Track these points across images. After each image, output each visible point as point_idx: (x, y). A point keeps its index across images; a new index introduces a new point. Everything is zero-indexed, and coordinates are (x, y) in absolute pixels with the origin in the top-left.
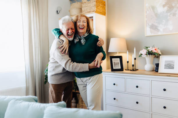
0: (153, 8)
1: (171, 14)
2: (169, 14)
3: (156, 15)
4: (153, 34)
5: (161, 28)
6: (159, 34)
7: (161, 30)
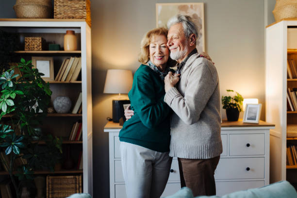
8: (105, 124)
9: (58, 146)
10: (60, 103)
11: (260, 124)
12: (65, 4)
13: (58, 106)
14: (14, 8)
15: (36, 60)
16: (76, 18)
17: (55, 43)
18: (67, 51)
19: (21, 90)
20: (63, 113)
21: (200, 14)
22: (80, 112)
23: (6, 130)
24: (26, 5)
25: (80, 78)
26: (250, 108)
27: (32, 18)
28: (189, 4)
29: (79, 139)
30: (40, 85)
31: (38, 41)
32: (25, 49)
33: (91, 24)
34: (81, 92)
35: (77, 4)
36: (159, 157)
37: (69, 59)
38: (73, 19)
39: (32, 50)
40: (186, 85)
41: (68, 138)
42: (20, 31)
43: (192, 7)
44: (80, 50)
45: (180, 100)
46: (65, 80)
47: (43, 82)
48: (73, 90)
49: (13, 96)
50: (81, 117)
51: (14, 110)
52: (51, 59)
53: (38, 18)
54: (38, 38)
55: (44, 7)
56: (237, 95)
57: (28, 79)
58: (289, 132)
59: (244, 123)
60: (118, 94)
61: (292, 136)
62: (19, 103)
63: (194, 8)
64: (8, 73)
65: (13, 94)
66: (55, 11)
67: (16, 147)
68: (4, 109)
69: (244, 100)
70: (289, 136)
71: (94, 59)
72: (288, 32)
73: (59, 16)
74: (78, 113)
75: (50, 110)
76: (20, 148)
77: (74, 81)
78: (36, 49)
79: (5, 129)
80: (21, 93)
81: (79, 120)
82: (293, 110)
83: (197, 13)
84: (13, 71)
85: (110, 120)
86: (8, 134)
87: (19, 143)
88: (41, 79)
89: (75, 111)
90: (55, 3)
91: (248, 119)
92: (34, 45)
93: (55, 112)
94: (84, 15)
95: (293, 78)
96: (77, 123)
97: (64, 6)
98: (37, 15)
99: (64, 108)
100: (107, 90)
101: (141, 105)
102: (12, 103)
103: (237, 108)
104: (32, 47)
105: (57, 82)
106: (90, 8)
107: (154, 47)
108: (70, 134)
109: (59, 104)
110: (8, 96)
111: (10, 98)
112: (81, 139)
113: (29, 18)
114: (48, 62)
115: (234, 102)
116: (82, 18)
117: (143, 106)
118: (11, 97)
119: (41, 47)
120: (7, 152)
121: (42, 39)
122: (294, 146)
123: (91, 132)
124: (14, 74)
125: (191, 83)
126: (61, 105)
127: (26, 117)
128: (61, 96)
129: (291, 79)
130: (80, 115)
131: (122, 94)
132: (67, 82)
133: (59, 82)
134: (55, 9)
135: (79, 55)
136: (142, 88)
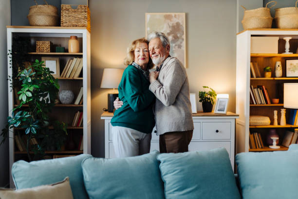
8: (102, 113)
9: (64, 129)
10: (65, 95)
11: (227, 114)
12: (70, 14)
13: (63, 98)
14: (28, 17)
15: (45, 60)
16: (79, 26)
17: (60, 46)
18: (71, 52)
19: (37, 85)
20: (67, 104)
21: (183, 22)
22: (81, 103)
23: (26, 115)
24: (38, 15)
25: (81, 75)
26: (220, 101)
27: (43, 26)
28: (173, 14)
29: (80, 125)
30: (51, 81)
31: (47, 44)
32: (37, 51)
33: (91, 29)
34: (82, 86)
35: (80, 14)
36: (144, 137)
37: (73, 59)
38: (76, 27)
39: (42, 52)
40: (164, 78)
41: (70, 124)
42: (31, 36)
43: (175, 16)
44: (82, 52)
45: (160, 89)
46: (69, 77)
47: (53, 78)
48: (75, 85)
49: (32, 89)
50: (82, 107)
51: (31, 100)
52: (58, 59)
53: (48, 26)
54: (47, 42)
55: (52, 16)
56: (211, 91)
57: (40, 76)
58: (251, 121)
59: (216, 114)
60: (113, 89)
61: (255, 124)
62: (35, 95)
63: (177, 17)
64: (26, 71)
65: (31, 87)
66: (61, 20)
67: (33, 129)
68: (24, 99)
69: (217, 95)
70: (252, 124)
71: (93, 59)
72: (251, 40)
73: (65, 24)
74: (79, 104)
75: (57, 101)
76: (36, 130)
77: (76, 77)
78: (45, 51)
79: (24, 115)
80: (37, 87)
81: (81, 110)
82: (255, 103)
83: (180, 21)
84: (31, 70)
85: (106, 110)
86: (27, 118)
87: (35, 126)
88: (52, 76)
89: (77, 102)
90: (62, 14)
91: (218, 110)
92: (44, 47)
93: (60, 103)
94: (86, 24)
95: (257, 77)
96: (79, 112)
97: (69, 16)
98: (47, 24)
99: (68, 99)
100: (103, 85)
101: (131, 94)
102: (30, 95)
103: (210, 102)
104: (42, 49)
105: (62, 78)
106: (90, 17)
107: (139, 51)
108: (73, 121)
109: (63, 96)
110: (27, 89)
111: (28, 91)
112: (82, 125)
113: (41, 26)
114: (55, 61)
115: (209, 96)
116: (83, 26)
117: (133, 94)
118: (30, 90)
119: (49, 49)
120: (27, 131)
121: (50, 42)
122: (256, 134)
123: (90, 120)
124: (31, 72)
125: (167, 76)
126: (65, 97)
127: (41, 105)
128: (65, 90)
129: (255, 78)
130: (81, 105)
131: (115, 89)
132: (71, 78)
133: (64, 78)
134: (62, 18)
135: (81, 56)
136: (132, 80)
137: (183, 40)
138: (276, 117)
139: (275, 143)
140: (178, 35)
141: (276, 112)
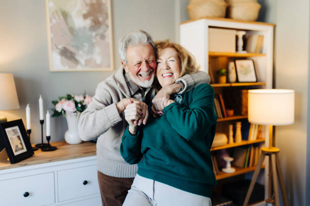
0: (65, 15)
1: (97, 35)
2: (94, 34)
3: (72, 30)
4: (66, 69)
5: (82, 57)
6: (79, 68)
7: (82, 61)
72: (209, 33)
137: (107, 26)
138: (231, 133)
139: (229, 165)
140: (101, 19)
141: (231, 127)
